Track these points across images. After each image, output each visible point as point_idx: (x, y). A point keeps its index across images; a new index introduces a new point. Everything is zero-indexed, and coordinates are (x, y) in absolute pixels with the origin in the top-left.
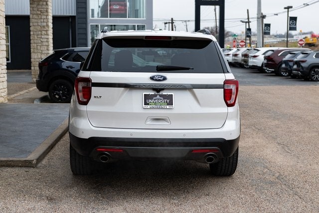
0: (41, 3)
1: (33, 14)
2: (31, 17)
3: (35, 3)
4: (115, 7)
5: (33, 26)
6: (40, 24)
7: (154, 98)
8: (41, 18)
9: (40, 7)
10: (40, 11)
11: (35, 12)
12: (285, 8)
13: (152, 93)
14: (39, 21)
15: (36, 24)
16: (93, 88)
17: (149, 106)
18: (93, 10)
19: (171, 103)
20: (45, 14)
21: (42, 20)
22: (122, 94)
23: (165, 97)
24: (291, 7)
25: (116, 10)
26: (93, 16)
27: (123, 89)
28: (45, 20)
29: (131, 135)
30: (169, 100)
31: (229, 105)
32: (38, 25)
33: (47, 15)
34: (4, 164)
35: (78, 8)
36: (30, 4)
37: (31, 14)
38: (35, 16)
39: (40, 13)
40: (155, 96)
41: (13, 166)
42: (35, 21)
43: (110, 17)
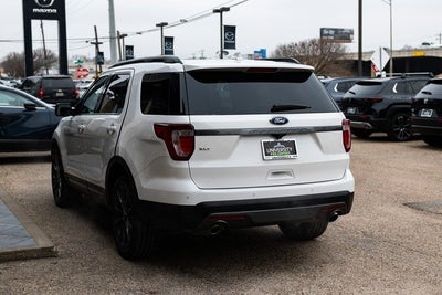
7: (275, 147)
12: (158, 25)
13: (272, 140)
16: (197, 138)
17: (271, 157)
19: (294, 152)
22: (237, 143)
23: (287, 144)
24: (166, 24)
29: (254, 195)
30: (292, 148)
31: (347, 150)
34: (11, 256)
40: (275, 143)
41: (25, 259)
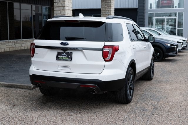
0: (107, 1)
1: (103, 8)
2: (102, 9)
3: (104, 1)
4: (165, 2)
5: (103, 14)
6: (106, 13)
7: (62, 55)
8: (107, 10)
9: (107, 3)
10: (107, 6)
11: (104, 7)
14: (106, 12)
15: (104, 13)
16: (36, 49)
18: (151, 4)
20: (109, 7)
21: (108, 11)
25: (166, 3)
26: (151, 7)
27: (47, 49)
28: (109, 11)
29: (49, 74)
31: (106, 61)
32: (105, 14)
33: (111, 8)
35: (139, 3)
36: (102, 2)
37: (102, 8)
38: (104, 9)
39: (106, 7)
42: (104, 11)
43: (161, 8)
